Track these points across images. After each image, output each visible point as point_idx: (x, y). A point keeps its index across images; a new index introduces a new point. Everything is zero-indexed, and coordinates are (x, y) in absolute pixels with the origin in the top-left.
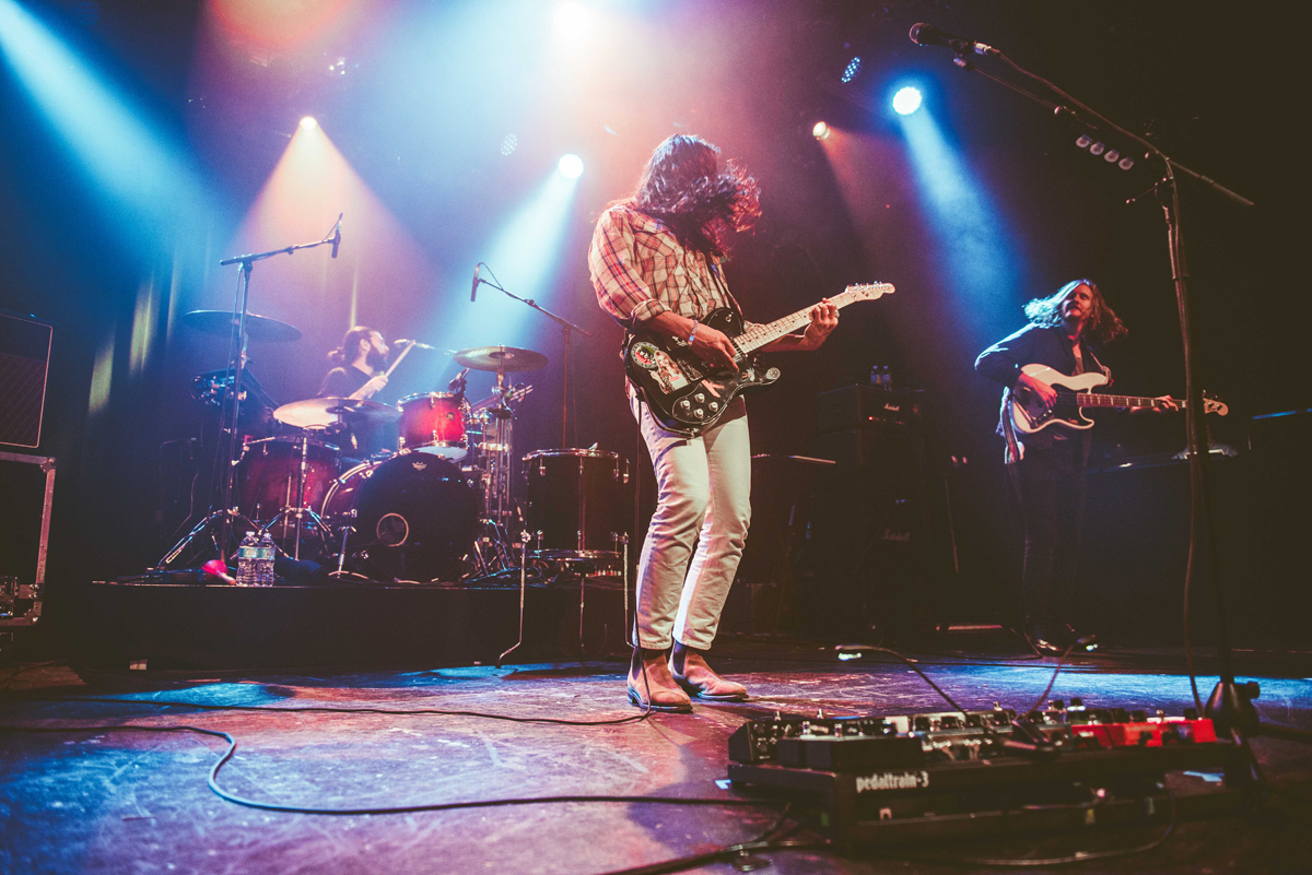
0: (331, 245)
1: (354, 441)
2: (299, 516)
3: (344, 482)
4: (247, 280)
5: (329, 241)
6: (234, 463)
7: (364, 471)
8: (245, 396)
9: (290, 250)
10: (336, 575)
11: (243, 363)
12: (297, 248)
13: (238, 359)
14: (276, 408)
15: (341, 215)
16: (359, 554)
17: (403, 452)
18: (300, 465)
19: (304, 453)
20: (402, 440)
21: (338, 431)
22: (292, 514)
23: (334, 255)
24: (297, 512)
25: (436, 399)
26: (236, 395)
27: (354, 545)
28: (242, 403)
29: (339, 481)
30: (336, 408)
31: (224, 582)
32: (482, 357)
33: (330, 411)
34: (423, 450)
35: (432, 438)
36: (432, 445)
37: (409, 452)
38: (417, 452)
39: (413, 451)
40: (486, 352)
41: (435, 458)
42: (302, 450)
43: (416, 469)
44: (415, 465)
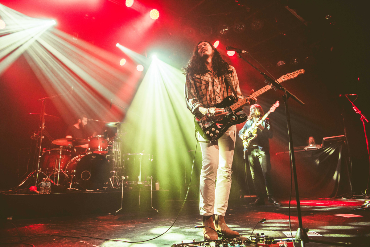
1: (75, 150)
3: (72, 161)
6: (40, 157)
7: (78, 158)
8: (44, 137)
10: (69, 189)
13: (42, 127)
14: (53, 140)
16: (76, 183)
17: (89, 153)
18: (59, 157)
19: (61, 153)
21: (70, 147)
25: (99, 137)
26: (41, 137)
27: (74, 180)
28: (43, 139)
29: (71, 161)
31: (36, 193)
32: (113, 125)
33: (69, 141)
34: (95, 152)
35: (98, 148)
36: (98, 150)
37: (91, 153)
38: (93, 153)
39: (92, 152)
40: (114, 123)
41: (99, 154)
42: (60, 153)
43: (93, 158)
44: (93, 157)
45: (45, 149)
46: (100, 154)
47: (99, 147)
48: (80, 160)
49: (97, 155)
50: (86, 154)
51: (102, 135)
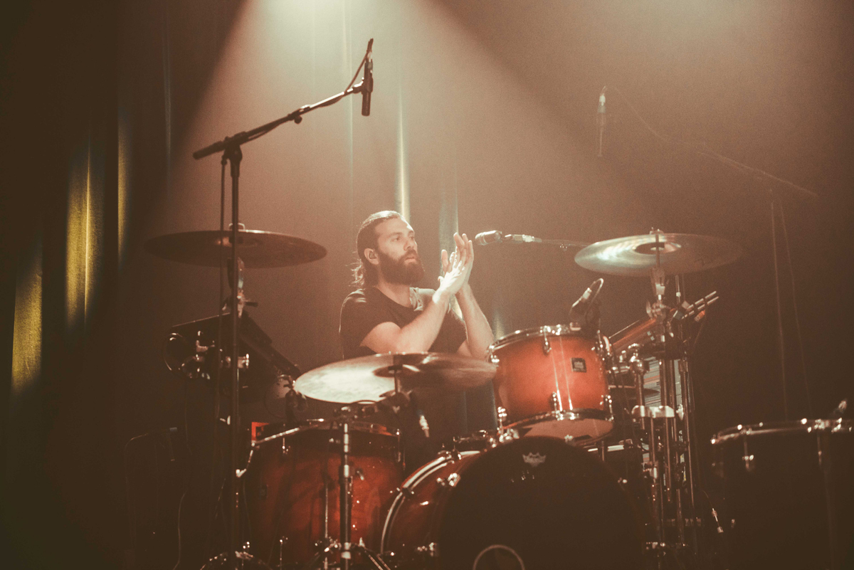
0: (360, 96)
1: (424, 423)
2: (347, 556)
4: (235, 174)
5: (356, 91)
6: (239, 473)
7: (444, 472)
8: (247, 362)
9: (296, 117)
11: (240, 308)
12: (308, 110)
13: (233, 302)
14: (297, 374)
15: (371, 42)
17: (505, 437)
18: (342, 470)
19: (346, 449)
20: (502, 412)
21: (396, 409)
22: (336, 553)
23: (366, 111)
24: (343, 550)
25: (551, 336)
26: (235, 362)
28: (244, 371)
29: (405, 491)
30: (390, 368)
32: (626, 254)
33: (379, 373)
34: (537, 430)
35: (551, 405)
36: (552, 418)
37: (516, 436)
38: (529, 434)
39: (522, 432)
40: (631, 244)
41: (561, 442)
42: (343, 444)
43: (528, 465)
44: (529, 459)
45: (258, 429)
46: (569, 437)
47: (558, 396)
48: (459, 484)
49: (550, 445)
50: (485, 443)
51: (565, 323)
